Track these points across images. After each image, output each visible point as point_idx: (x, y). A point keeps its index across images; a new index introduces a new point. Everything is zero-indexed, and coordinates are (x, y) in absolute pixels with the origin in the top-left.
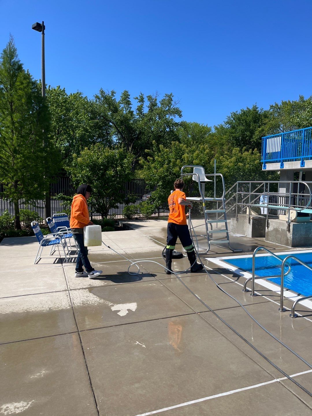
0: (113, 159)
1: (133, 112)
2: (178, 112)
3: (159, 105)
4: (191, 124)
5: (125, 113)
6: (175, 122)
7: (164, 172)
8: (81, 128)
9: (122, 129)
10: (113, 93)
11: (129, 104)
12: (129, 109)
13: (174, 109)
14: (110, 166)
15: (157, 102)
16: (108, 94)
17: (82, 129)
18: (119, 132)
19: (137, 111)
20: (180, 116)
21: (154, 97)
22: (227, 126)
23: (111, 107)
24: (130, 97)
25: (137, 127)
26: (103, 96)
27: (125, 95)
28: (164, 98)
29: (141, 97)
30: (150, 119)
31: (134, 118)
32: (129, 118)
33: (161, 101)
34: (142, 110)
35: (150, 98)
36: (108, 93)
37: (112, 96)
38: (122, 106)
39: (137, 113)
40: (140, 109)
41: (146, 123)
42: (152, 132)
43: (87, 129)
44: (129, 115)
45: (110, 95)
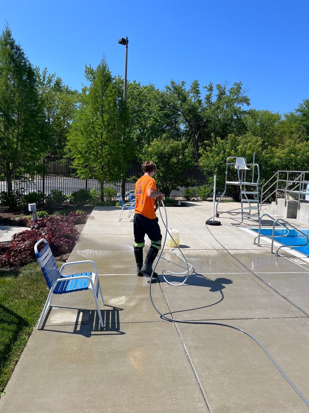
0: (177, 149)
1: (201, 100)
2: (246, 101)
3: (228, 93)
4: (260, 112)
5: (194, 101)
6: (243, 110)
7: (219, 161)
8: (152, 118)
9: (190, 117)
10: (183, 83)
11: (198, 93)
12: (198, 98)
13: (242, 97)
14: (174, 155)
15: (226, 90)
16: (178, 85)
17: (153, 120)
18: (186, 120)
19: (205, 99)
20: (248, 104)
21: (223, 86)
22: (298, 114)
23: (181, 97)
24: (199, 86)
25: (205, 116)
26: (173, 87)
27: (195, 85)
28: (233, 86)
29: (210, 86)
30: (218, 107)
31: (202, 106)
32: (197, 107)
33: (230, 89)
34: (211, 99)
35: (219, 87)
36: (178, 83)
37: (182, 86)
38: (191, 95)
39: (205, 102)
40: (208, 98)
41: (213, 112)
42: (219, 120)
43: (157, 119)
44: (197, 104)
45: (180, 85)
